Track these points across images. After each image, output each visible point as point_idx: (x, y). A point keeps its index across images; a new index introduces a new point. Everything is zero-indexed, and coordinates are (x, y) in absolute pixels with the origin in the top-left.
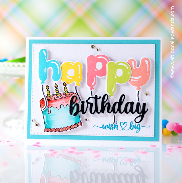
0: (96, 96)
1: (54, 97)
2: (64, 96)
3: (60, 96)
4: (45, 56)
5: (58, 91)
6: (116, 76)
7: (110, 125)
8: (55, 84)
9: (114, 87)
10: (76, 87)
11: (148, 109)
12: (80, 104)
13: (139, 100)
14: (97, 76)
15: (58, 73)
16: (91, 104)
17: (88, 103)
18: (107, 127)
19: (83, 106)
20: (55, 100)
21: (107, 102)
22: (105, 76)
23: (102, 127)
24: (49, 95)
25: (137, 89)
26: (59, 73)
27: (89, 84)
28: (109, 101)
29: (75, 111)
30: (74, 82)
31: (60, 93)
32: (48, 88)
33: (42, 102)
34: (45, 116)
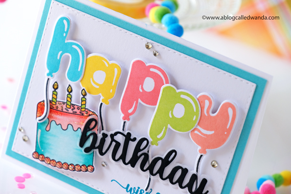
0: (129, 134)
1: (62, 107)
2: (78, 112)
3: (72, 110)
4: (66, 30)
5: (71, 99)
6: (172, 114)
7: (139, 190)
8: (69, 85)
9: (163, 132)
10: (101, 104)
11: (208, 192)
12: (100, 136)
13: (197, 171)
14: (140, 101)
15: (78, 68)
16: (118, 144)
17: (113, 140)
18: (134, 191)
19: (103, 141)
20: (62, 112)
21: (145, 151)
22: (153, 106)
23: (126, 187)
24: (54, 100)
25: (200, 151)
26: (79, 70)
27: (124, 109)
28: (148, 152)
29: (88, 144)
30: (101, 94)
31: (73, 104)
32: (55, 87)
33: (40, 107)
34: (40, 131)
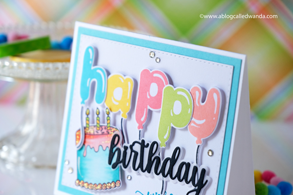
0: (143, 141)
1: (94, 130)
3: (101, 131)
5: (99, 121)
6: (173, 113)
8: (97, 108)
9: (168, 132)
10: (122, 119)
11: (207, 181)
12: (122, 150)
13: (197, 163)
15: (102, 91)
16: (136, 153)
17: (132, 151)
19: (125, 153)
20: (95, 136)
21: (157, 155)
22: (158, 110)
24: (88, 126)
25: (197, 142)
27: (138, 119)
28: (159, 155)
29: (114, 160)
30: (120, 110)
31: (101, 126)
32: (88, 113)
33: (77, 136)
34: (79, 158)
